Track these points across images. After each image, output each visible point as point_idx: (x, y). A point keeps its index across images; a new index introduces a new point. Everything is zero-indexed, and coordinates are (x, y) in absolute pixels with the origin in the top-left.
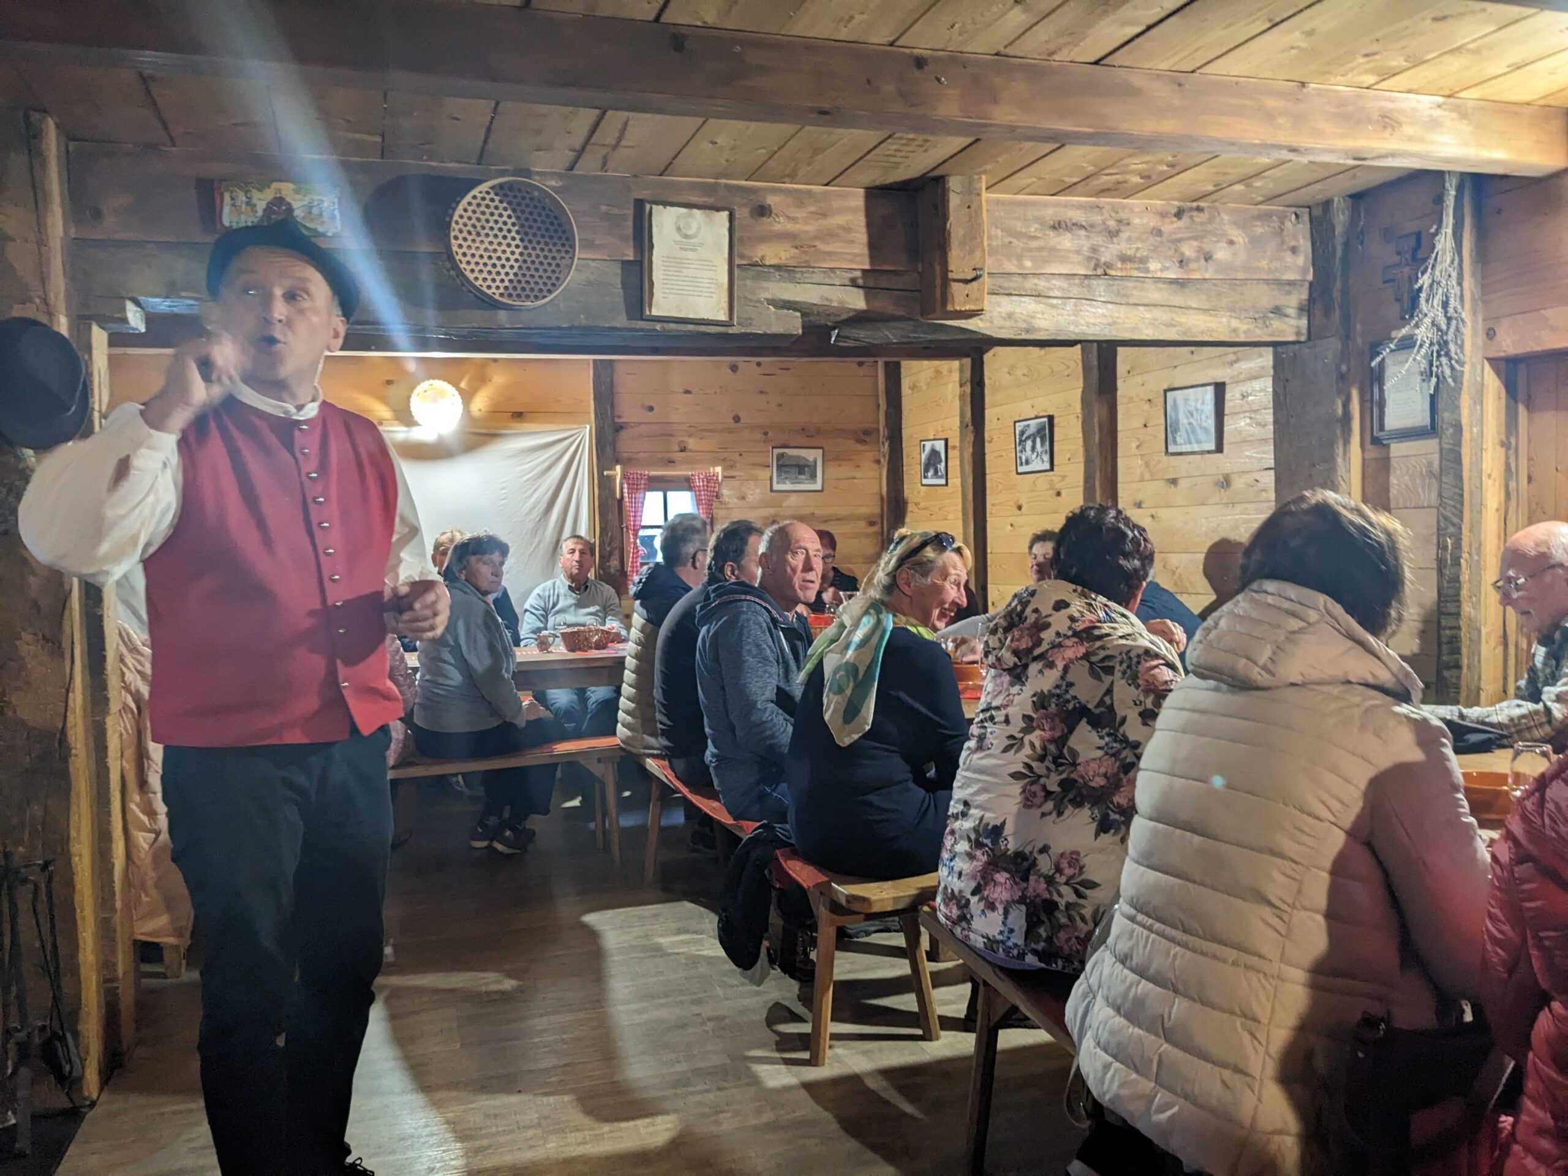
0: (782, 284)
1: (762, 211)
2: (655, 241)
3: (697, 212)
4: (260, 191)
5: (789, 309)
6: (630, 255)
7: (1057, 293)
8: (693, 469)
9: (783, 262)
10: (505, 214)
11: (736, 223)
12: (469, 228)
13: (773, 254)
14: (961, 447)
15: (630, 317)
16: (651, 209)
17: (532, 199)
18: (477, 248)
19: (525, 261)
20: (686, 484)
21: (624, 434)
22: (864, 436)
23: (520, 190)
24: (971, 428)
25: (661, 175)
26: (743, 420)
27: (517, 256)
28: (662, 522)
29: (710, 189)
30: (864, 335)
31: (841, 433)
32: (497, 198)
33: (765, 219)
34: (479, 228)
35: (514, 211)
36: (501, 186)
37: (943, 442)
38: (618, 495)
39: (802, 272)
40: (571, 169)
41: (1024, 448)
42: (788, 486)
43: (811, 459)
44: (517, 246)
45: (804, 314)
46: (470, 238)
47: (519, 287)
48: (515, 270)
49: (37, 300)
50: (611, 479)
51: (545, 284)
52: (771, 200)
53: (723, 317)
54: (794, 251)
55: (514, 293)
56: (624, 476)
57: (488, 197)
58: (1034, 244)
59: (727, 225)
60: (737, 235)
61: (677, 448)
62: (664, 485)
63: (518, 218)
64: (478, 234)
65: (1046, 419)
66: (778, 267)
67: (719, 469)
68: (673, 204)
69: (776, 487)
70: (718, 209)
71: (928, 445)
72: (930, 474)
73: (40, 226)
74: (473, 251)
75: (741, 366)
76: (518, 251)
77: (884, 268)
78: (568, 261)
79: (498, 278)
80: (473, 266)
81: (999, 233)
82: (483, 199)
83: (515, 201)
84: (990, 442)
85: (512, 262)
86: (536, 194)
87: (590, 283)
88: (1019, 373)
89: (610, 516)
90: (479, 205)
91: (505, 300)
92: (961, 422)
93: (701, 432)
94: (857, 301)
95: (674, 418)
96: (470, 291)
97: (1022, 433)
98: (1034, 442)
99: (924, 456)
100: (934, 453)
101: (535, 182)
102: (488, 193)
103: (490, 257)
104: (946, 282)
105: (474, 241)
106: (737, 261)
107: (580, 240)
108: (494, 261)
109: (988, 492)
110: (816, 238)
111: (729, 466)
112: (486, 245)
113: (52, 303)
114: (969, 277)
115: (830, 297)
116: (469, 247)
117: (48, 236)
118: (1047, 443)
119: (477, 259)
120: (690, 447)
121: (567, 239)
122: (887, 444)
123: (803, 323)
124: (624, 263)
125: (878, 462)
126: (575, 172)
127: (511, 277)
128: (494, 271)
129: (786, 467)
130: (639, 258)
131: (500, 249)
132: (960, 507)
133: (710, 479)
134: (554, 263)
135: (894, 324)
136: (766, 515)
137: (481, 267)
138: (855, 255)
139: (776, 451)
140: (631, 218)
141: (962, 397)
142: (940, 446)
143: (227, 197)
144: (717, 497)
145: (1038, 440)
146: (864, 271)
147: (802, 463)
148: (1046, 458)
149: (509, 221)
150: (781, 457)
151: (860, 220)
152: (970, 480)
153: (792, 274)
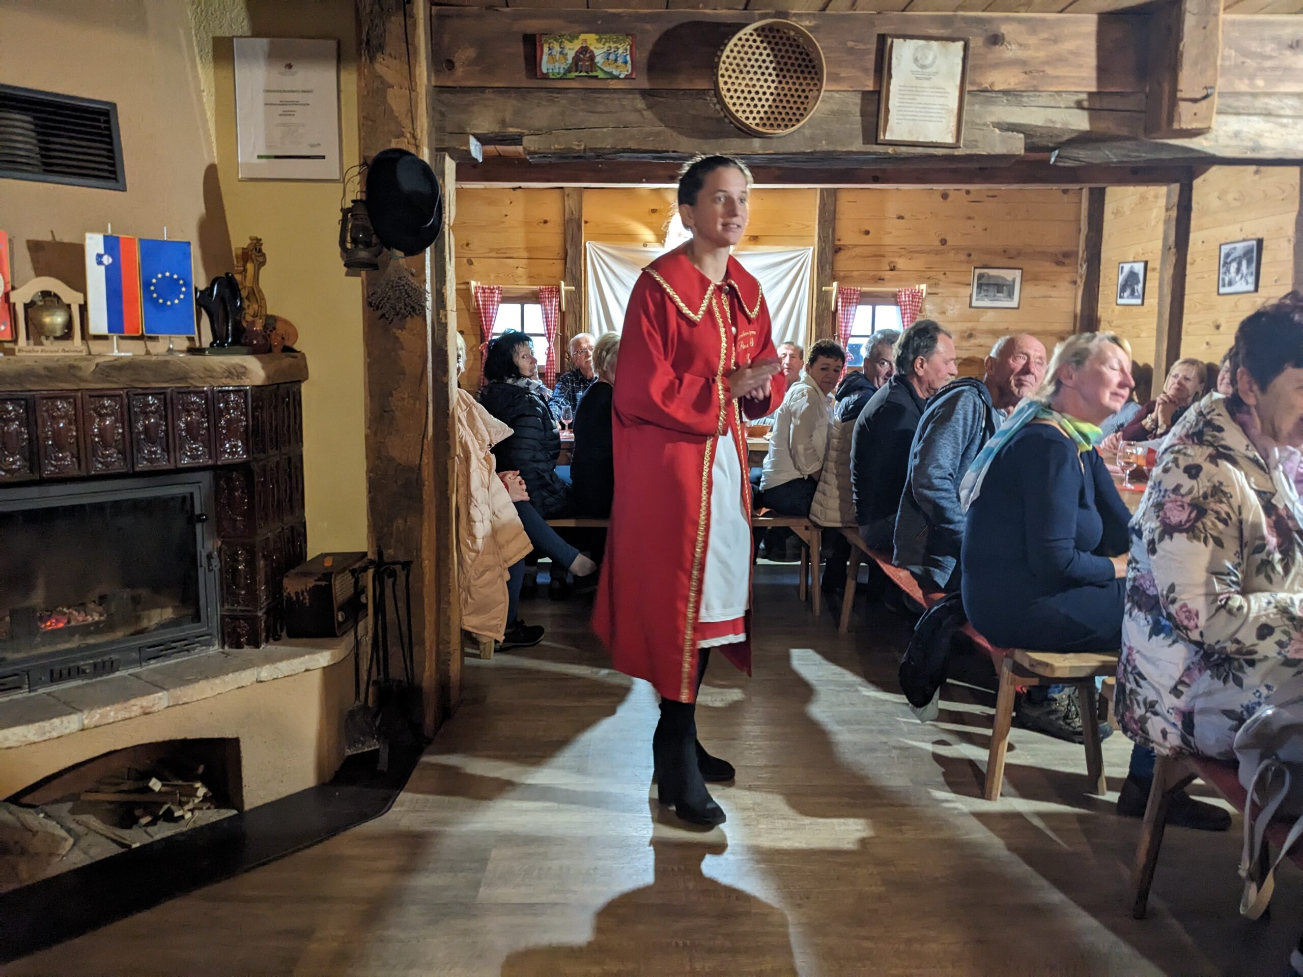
0: (1008, 108)
1: (996, 39)
2: (893, 72)
3: (934, 44)
4: (571, 41)
5: (1013, 131)
6: (870, 86)
7: (1289, 112)
8: (901, 286)
9: (1011, 87)
10: (765, 53)
11: (970, 52)
12: (734, 66)
13: (1000, 79)
14: (1161, 268)
15: (866, 141)
16: (892, 42)
17: (788, 39)
18: (740, 84)
19: (779, 95)
20: (893, 299)
21: (842, 256)
22: (1063, 258)
23: (778, 31)
24: (1173, 250)
25: (903, 10)
26: (948, 243)
27: (772, 90)
28: (869, 333)
29: (946, 22)
30: (1084, 155)
31: (1042, 255)
32: (759, 39)
33: (997, 47)
34: (742, 67)
35: (772, 49)
36: (763, 28)
37: (1142, 265)
38: (833, 308)
39: (1028, 96)
40: (824, 9)
41: (1228, 271)
42: (987, 303)
43: (1010, 278)
44: (773, 81)
45: (1027, 136)
46: (734, 75)
47: (772, 117)
48: (770, 102)
49: (408, 135)
50: (828, 294)
51: (794, 114)
52: (1004, 29)
53: (950, 139)
54: (1023, 77)
55: (768, 123)
56: (840, 291)
57: (751, 38)
58: (1268, 64)
59: (961, 54)
60: (970, 63)
61: (888, 268)
62: (873, 299)
63: (775, 56)
64: (741, 72)
65: (1255, 243)
66: (1006, 92)
67: (923, 287)
68: (912, 37)
69: (975, 303)
70: (954, 40)
71: (1127, 267)
72: (1126, 294)
73: (411, 76)
74: (736, 87)
75: (951, 194)
76: (773, 86)
77: (1113, 90)
78: (816, 93)
79: (755, 110)
80: (735, 100)
81: (1233, 53)
82: (747, 40)
83: (773, 41)
84: (1192, 264)
85: (768, 96)
86: (792, 33)
87: (833, 113)
88: (1230, 197)
89: (825, 326)
90: (743, 46)
91: (760, 129)
92: (1164, 246)
93: (910, 252)
94: (1081, 122)
95: (887, 240)
96: (731, 123)
97: (1228, 255)
98: (1240, 264)
99: (1121, 278)
100: (1133, 275)
101: (792, 22)
102: (751, 35)
103: (750, 92)
104: (1174, 101)
105: (737, 78)
106: (968, 88)
107: (827, 74)
108: (753, 95)
109: (1186, 311)
110: (1046, 63)
111: (933, 283)
112: (747, 81)
113: (419, 137)
114: (1198, 96)
115: (1054, 119)
116: (733, 83)
117: (416, 83)
118: (1254, 265)
119: (739, 94)
120: (899, 266)
121: (816, 74)
122: (1085, 266)
123: (1026, 144)
124: (865, 93)
125: (1075, 282)
126: (827, 12)
127: (766, 108)
128: (752, 104)
129: (987, 286)
130: (878, 89)
131: (758, 84)
132: (1155, 326)
133: (915, 296)
134: (803, 95)
135: (1114, 144)
136: (965, 328)
137: (742, 100)
138: (1083, 79)
139: (978, 271)
140: (874, 52)
141: (1167, 222)
142: (1139, 268)
143: (546, 49)
144: (920, 311)
145: (1244, 263)
146: (1090, 94)
147: (1000, 282)
148: (1251, 279)
149: (768, 59)
150: (981, 276)
151: (1091, 46)
152: (1168, 300)
153: (1019, 98)
